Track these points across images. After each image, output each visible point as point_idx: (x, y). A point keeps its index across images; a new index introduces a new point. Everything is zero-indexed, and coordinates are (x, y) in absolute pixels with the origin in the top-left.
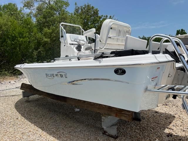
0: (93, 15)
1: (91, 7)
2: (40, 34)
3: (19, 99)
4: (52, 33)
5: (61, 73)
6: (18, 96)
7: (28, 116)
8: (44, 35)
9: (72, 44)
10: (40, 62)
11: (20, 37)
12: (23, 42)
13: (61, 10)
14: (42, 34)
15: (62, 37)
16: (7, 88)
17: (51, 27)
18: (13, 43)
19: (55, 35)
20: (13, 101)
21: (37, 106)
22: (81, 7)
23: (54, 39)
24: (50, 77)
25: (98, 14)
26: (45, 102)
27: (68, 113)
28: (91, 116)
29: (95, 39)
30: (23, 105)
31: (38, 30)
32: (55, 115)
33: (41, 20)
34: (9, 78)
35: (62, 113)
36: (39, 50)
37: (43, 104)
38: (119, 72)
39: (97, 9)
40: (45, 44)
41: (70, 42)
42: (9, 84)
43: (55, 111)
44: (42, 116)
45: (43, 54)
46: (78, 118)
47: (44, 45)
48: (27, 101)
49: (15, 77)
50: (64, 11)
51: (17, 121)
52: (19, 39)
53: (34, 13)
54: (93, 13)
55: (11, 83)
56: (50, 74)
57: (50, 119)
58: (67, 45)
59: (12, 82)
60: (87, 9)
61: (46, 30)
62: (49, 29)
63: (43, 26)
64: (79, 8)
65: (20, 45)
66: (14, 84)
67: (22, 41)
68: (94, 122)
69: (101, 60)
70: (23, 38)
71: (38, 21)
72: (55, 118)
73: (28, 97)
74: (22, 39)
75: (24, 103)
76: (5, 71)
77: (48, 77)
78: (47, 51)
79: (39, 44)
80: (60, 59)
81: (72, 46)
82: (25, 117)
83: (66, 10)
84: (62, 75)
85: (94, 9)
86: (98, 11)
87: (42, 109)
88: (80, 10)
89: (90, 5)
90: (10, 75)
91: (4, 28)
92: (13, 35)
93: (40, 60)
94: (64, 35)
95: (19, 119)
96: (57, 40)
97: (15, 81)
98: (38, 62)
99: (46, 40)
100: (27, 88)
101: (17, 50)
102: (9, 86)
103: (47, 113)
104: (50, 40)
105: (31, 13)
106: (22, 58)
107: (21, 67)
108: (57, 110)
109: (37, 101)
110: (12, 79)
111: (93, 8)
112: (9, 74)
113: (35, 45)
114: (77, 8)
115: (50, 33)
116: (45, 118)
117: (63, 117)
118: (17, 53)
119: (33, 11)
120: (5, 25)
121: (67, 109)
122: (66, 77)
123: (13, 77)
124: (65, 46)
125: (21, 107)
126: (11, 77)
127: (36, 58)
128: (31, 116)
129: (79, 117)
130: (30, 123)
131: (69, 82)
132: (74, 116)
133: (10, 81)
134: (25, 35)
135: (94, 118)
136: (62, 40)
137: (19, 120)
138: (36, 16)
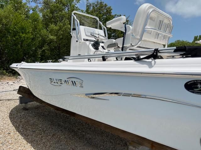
0: (105, 14)
1: (104, 4)
2: (45, 30)
3: (15, 105)
4: (59, 30)
5: (73, 80)
6: (15, 101)
7: (23, 131)
8: (50, 32)
9: (87, 40)
10: (44, 62)
11: (23, 33)
12: (26, 38)
13: (71, 5)
14: (47, 30)
15: (74, 29)
16: (4, 90)
17: (58, 24)
18: (15, 39)
19: (62, 33)
20: (7, 107)
21: (36, 117)
22: (93, 4)
23: (61, 37)
24: (56, 84)
25: (111, 13)
26: (46, 110)
27: (75, 130)
28: (107, 136)
29: (124, 31)
30: (19, 114)
31: (43, 26)
32: (58, 131)
33: (47, 15)
34: (7, 78)
35: (68, 129)
36: (44, 48)
37: (44, 113)
38: (197, 88)
39: (110, 7)
40: (51, 42)
41: (84, 36)
42: (7, 84)
43: (59, 125)
44: (41, 132)
45: (48, 53)
46: (90, 139)
47: (49, 44)
48: (25, 108)
49: (15, 77)
50: (74, 6)
51: (9, 137)
52: (21, 34)
53: (40, 7)
54: (106, 11)
55: (9, 84)
56: (56, 79)
57: (52, 136)
58: (80, 41)
59: (11, 83)
60: (99, 6)
61: (52, 26)
62: (56, 26)
63: (49, 22)
64: (90, 4)
65: (22, 41)
66: (12, 86)
67: (24, 37)
68: (112, 146)
69: (153, 62)
70: (26, 34)
71: (44, 16)
72: (59, 137)
73: (26, 103)
74: (24, 35)
75: (21, 111)
76: (3, 70)
77: (53, 83)
78: (52, 50)
79: (44, 42)
80: (70, 58)
81: (88, 43)
82: (19, 132)
83: (76, 5)
84: (75, 82)
85: (107, 7)
86: (112, 9)
87: (42, 121)
88: (92, 8)
89: (103, 2)
90: (9, 75)
91: (4, 21)
92: (15, 30)
93: (44, 59)
94: (77, 27)
95: (12, 134)
96: (64, 39)
97: (14, 83)
98: (42, 62)
99: (52, 37)
100: (25, 93)
101: (18, 48)
102: (7, 87)
103: (48, 128)
104: (56, 38)
105: (36, 7)
106: (24, 57)
107: (17, 67)
108: (62, 124)
109: (37, 110)
110: (10, 80)
111: (106, 5)
112: (8, 73)
113: (39, 43)
114: (89, 4)
115: (57, 30)
116: (46, 136)
117: (70, 135)
118: (18, 50)
119: (39, 5)
120: (6, 18)
121: (75, 124)
122: (82, 87)
123: (12, 77)
124: (77, 41)
125: (16, 116)
126: (10, 78)
127: (39, 58)
128: (28, 132)
129: (90, 137)
130: (25, 142)
131: (86, 95)
132: (83, 135)
133: (7, 82)
134: (28, 31)
135: (112, 141)
136: (73, 34)
137: (11, 136)
138: (41, 11)
